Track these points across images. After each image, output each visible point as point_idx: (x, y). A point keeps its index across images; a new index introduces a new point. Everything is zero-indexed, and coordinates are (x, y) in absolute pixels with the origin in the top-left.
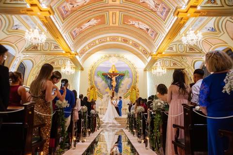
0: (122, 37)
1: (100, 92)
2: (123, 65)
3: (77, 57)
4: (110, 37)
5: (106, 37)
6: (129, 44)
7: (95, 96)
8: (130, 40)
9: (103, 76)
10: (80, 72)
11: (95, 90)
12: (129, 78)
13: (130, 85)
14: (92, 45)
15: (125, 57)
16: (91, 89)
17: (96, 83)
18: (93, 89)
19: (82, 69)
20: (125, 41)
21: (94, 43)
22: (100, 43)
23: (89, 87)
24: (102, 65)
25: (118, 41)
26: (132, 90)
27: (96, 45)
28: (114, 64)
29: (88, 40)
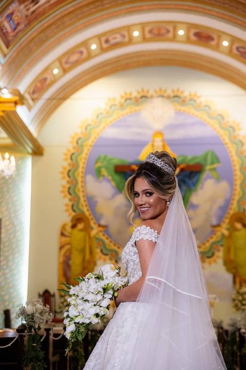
0: (190, 26)
1: (109, 236)
2: (195, 132)
3: (21, 111)
4: (143, 25)
5: (129, 28)
6: (217, 48)
7: (91, 252)
8: (221, 34)
9: (117, 178)
10: (29, 161)
11: (87, 229)
12: (218, 180)
13: (224, 208)
14: (74, 58)
15: (202, 100)
16: (74, 226)
17: (91, 202)
18: (80, 226)
19: (38, 151)
20: (203, 37)
21: (81, 53)
22: (103, 50)
23: (66, 218)
24: (111, 133)
25: (174, 39)
26: (232, 229)
27: (90, 57)
28: (158, 126)
29: (59, 42)
